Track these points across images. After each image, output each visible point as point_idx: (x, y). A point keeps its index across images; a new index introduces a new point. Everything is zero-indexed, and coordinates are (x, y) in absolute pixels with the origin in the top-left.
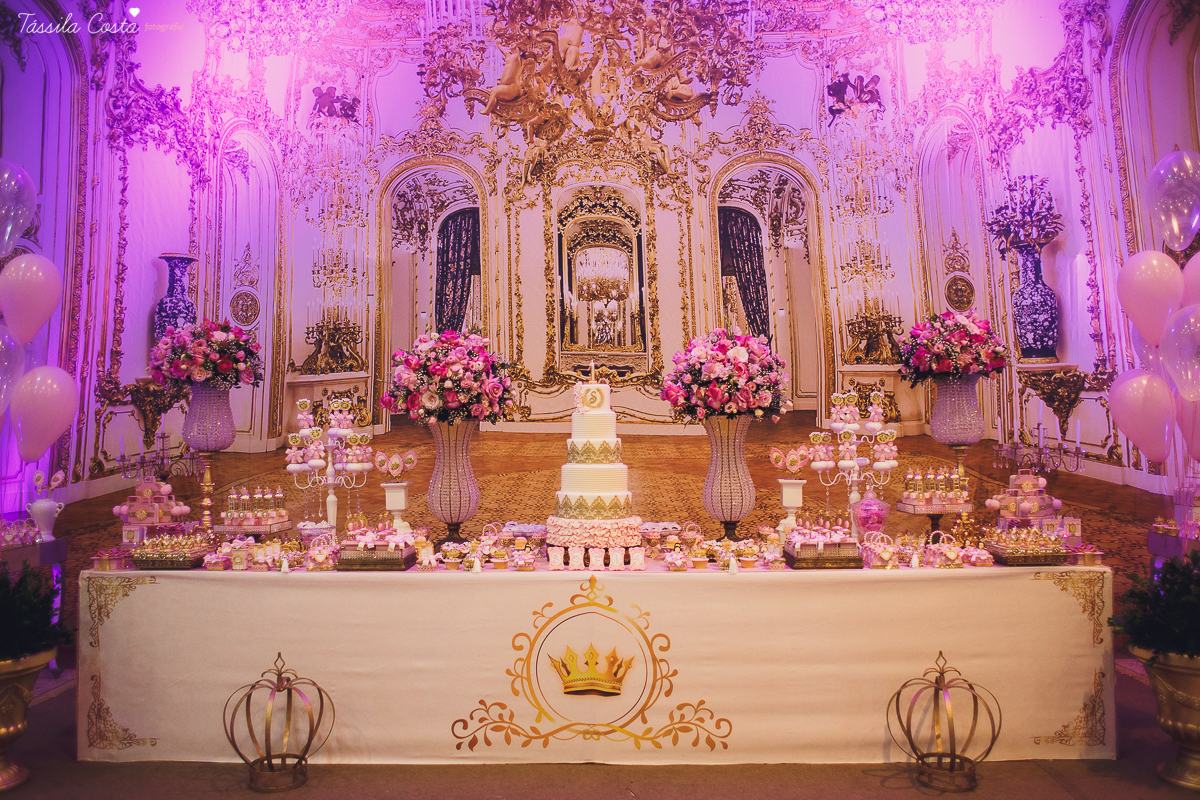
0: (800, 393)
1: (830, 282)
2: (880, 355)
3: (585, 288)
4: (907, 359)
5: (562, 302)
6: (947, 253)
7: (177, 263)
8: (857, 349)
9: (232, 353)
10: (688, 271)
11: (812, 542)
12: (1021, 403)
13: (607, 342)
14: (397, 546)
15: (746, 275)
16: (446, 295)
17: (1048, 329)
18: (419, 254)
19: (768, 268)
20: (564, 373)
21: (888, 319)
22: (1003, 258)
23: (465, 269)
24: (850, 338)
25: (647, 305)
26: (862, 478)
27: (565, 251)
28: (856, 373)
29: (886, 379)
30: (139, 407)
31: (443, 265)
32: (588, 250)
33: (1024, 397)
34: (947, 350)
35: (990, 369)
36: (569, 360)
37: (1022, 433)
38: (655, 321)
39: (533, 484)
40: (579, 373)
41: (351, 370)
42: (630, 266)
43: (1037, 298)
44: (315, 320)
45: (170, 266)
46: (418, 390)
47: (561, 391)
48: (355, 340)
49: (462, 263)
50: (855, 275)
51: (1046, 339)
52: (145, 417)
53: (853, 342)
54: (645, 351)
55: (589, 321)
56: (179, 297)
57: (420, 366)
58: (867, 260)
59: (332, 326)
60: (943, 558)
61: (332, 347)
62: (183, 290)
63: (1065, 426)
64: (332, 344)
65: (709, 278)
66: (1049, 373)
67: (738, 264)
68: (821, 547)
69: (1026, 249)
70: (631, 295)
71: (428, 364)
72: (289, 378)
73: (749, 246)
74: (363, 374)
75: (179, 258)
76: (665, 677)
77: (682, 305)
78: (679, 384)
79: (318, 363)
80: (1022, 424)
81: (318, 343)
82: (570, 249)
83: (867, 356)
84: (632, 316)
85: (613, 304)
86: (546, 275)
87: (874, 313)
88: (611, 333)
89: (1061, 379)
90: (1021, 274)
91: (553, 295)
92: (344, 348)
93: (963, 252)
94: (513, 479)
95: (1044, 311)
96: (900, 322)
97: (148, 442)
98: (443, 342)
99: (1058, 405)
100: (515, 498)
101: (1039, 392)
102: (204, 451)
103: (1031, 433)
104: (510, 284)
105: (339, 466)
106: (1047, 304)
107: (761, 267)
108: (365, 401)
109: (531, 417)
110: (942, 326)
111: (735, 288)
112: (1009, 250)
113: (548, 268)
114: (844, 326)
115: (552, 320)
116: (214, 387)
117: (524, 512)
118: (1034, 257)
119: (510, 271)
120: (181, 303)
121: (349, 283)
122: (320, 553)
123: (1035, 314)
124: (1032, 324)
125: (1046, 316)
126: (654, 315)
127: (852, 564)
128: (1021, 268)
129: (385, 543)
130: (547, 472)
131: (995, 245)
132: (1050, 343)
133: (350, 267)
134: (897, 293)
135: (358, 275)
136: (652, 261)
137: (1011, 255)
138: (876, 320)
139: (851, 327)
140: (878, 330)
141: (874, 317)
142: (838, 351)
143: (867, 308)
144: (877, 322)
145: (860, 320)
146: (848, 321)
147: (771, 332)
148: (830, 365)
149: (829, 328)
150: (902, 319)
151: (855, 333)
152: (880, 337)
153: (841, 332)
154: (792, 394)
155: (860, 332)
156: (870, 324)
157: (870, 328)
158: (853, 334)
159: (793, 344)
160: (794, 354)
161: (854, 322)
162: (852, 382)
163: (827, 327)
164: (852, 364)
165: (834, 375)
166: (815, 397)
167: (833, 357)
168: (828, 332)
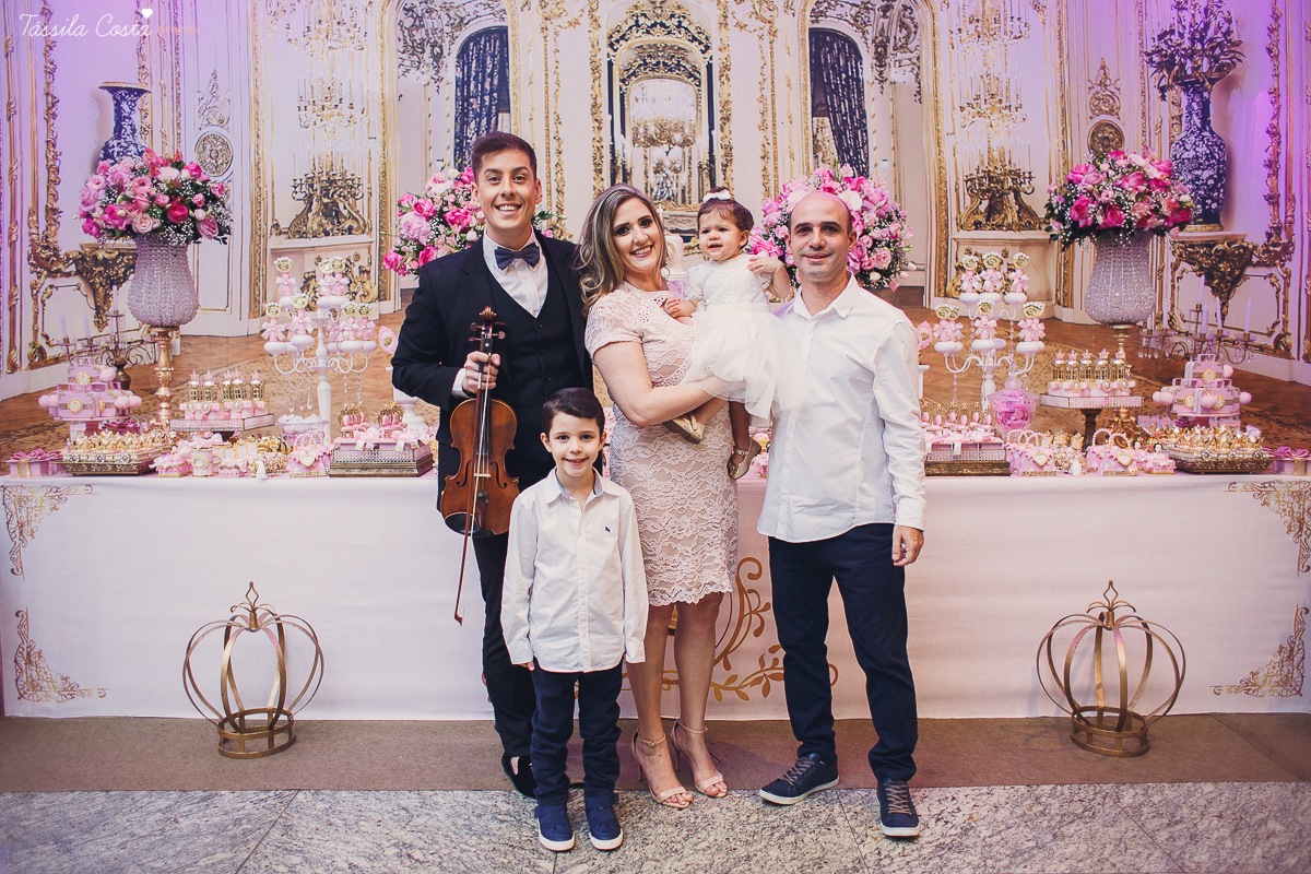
1: (946, 126)
2: (1004, 219)
3: (641, 130)
4: (1062, 213)
5: (613, 147)
6: (1094, 91)
7: (124, 96)
8: (976, 212)
9: (186, 196)
10: (770, 111)
11: (946, 441)
12: (1173, 281)
13: (669, 199)
14: (407, 445)
15: (842, 116)
16: (467, 138)
17: (1215, 186)
18: (433, 86)
19: (869, 107)
21: (1016, 174)
22: (1163, 98)
23: (491, 105)
24: (968, 198)
25: (719, 153)
26: (999, 364)
27: (617, 84)
28: (974, 241)
29: (1009, 248)
30: (86, 279)
31: (463, 100)
32: (646, 83)
33: (1177, 274)
34: (1119, 198)
35: (1171, 225)
37: (1171, 317)
38: (728, 173)
41: (350, 233)
42: (698, 103)
43: (1202, 149)
44: (302, 171)
45: (114, 98)
46: (432, 242)
48: (354, 196)
49: (487, 98)
50: (977, 117)
51: (1209, 201)
52: (95, 292)
53: (972, 202)
55: (646, 173)
56: (129, 139)
57: (435, 212)
58: (993, 99)
59: (325, 178)
60: (1113, 463)
61: (326, 205)
62: (134, 131)
63: (1225, 309)
64: (326, 200)
65: (797, 118)
66: (1209, 244)
67: (832, 102)
68: (958, 446)
69: (1193, 86)
70: (698, 139)
71: (445, 209)
72: (275, 242)
73: (847, 80)
74: (364, 238)
75: (126, 89)
76: (755, 612)
77: (762, 154)
78: (771, 239)
79: (309, 224)
80: (1173, 306)
81: (309, 199)
82: (623, 81)
83: (988, 219)
84: (700, 167)
85: (677, 151)
86: (593, 114)
87: (999, 166)
88: (674, 188)
89: (1224, 251)
90: (1184, 119)
91: (601, 139)
92: (341, 206)
93: (1112, 90)
95: (1208, 166)
96: (1030, 178)
97: (100, 324)
98: (464, 182)
99: (1218, 284)
101: (1196, 267)
102: (157, 326)
103: (1182, 317)
104: (547, 125)
105: (332, 346)
106: (1213, 157)
107: (860, 107)
108: (369, 272)
110: (1111, 168)
111: (828, 133)
112: (1171, 87)
113: (594, 105)
114: (961, 183)
115: (600, 171)
116: (166, 242)
118: (1202, 96)
119: (547, 107)
120: (132, 148)
121: (345, 123)
122: (306, 454)
123: (1198, 169)
124: (1193, 182)
125: (1211, 173)
126: (726, 166)
127: (997, 470)
128: (1185, 111)
129: (392, 441)
131: (1153, 82)
132: (1214, 206)
133: (346, 103)
134: (1028, 142)
135: (356, 111)
136: (725, 98)
137: (1176, 93)
138: (1001, 174)
139: (969, 183)
140: (1002, 187)
141: (999, 172)
142: (953, 213)
143: (990, 160)
144: (1002, 178)
145: (981, 175)
146: (967, 176)
148: (942, 231)
149: (943, 185)
150: (1033, 174)
151: (975, 191)
152: (1005, 197)
153: (957, 190)
155: (980, 190)
156: (994, 180)
157: (993, 185)
158: (972, 192)
161: (974, 177)
162: (969, 252)
163: (941, 183)
164: (969, 230)
165: (947, 244)
166: (923, 270)
167: (947, 221)
168: (941, 189)
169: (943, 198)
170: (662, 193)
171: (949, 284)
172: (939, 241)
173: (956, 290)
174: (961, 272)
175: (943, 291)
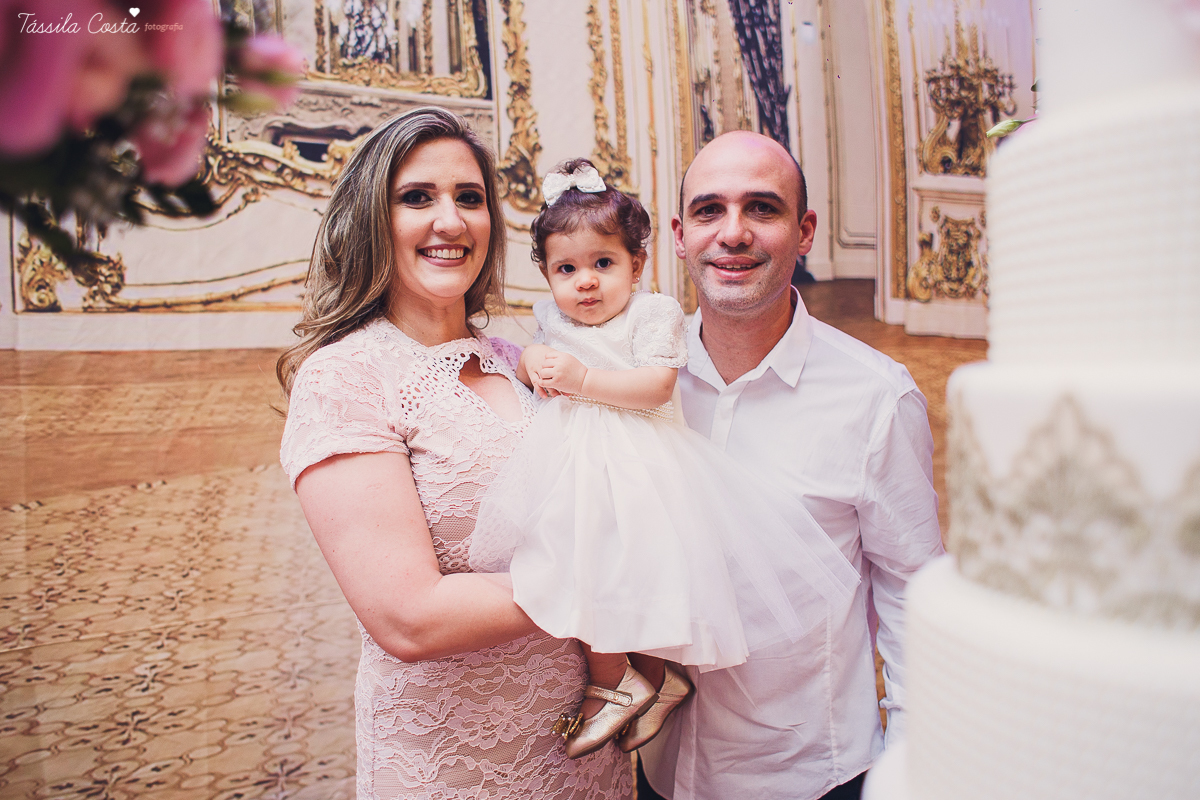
0: (845, 237)
2: (979, 157)
8: (942, 140)
13: (377, 56)
20: (240, 146)
21: (992, 75)
24: (932, 114)
28: (943, 195)
38: (514, 8)
40: (291, 149)
47: (230, 206)
53: (938, 121)
54: (489, 96)
83: (960, 154)
94: (67, 516)
96: (1011, 86)
100: (81, 582)
109: (125, 296)
114: (924, 91)
117: (119, 626)
130: (194, 483)
138: (973, 75)
139: (933, 86)
140: (976, 99)
141: (971, 70)
142: (912, 142)
143: (960, 46)
144: (975, 82)
145: (948, 72)
146: (928, 73)
147: (789, 78)
148: (897, 172)
149: (895, 84)
150: (1015, 81)
151: (941, 102)
152: (980, 117)
153: (916, 96)
154: (831, 238)
155: (947, 100)
156: (965, 84)
157: (964, 93)
158: (937, 103)
159: (831, 112)
160: (832, 139)
161: (938, 74)
162: (936, 215)
163: (892, 81)
164: (935, 173)
165: (906, 197)
166: (872, 247)
167: (904, 153)
168: (893, 92)
169: (896, 109)
170: (360, 40)
171: (911, 275)
172: (894, 193)
173: (921, 285)
174: (926, 251)
175: (902, 287)
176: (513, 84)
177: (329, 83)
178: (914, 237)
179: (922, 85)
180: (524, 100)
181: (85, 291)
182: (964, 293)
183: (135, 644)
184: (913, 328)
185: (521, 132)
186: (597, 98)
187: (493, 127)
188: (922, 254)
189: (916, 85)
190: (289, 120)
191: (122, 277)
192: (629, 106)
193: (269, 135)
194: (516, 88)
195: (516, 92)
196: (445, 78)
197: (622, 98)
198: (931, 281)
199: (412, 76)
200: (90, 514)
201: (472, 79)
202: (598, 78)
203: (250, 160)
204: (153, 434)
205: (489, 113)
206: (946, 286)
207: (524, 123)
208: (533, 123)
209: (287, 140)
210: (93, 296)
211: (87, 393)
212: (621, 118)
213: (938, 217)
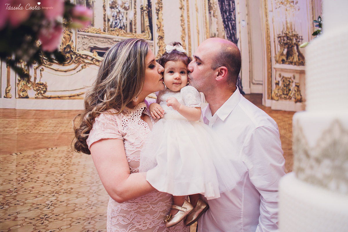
0: (254, 82)
1: (269, 6)
2: (293, 59)
8: (282, 54)
13: (121, 28)
20: (81, 52)
21: (296, 36)
24: (279, 47)
28: (282, 70)
29: (295, 75)
36: (86, 41)
38: (160, 15)
39: (51, 160)
40: (96, 54)
47: (77, 69)
50: (280, 5)
53: (281, 49)
54: (152, 39)
77: (180, 6)
83: (287, 58)
84: (142, 8)
87: (290, 32)
88: (124, 20)
94: (28, 157)
96: (302, 39)
100: (32, 176)
109: (47, 94)
117: (42, 189)
126: (159, 10)
130: (65, 148)
134: (300, 21)
138: (291, 36)
139: (279, 39)
140: (292, 43)
141: (290, 34)
142: (273, 54)
143: (287, 28)
144: (292, 38)
145: (284, 35)
146: (278, 35)
147: (238, 36)
148: (269, 63)
149: (269, 38)
150: (303, 38)
151: (282, 43)
152: (293, 48)
153: (274, 42)
154: (250, 82)
155: (283, 43)
156: (289, 38)
157: (288, 41)
158: (281, 44)
159: (250, 46)
160: (250, 53)
161: (281, 35)
162: (280, 76)
163: (268, 37)
164: (280, 64)
165: (271, 70)
166: (262, 84)
167: (271, 58)
168: (268, 40)
169: (269, 45)
170: (116, 23)
171: (273, 93)
172: (268, 69)
173: (276, 96)
174: (277, 86)
175: (270, 96)
176: (159, 36)
177: (107, 35)
178: (274, 82)
179: (276, 39)
180: (162, 41)
181: (36, 92)
182: (288, 98)
183: (46, 195)
184: (273, 108)
185: (161, 50)
186: (183, 40)
187: (153, 48)
188: (276, 87)
189: (274, 39)
190: (95, 45)
191: (46, 89)
192: (192, 43)
193: (89, 49)
194: (160, 37)
195: (160, 39)
196: (140, 34)
197: (190, 41)
198: (278, 95)
199: (130, 33)
200: (35, 157)
201: (147, 35)
202: (183, 35)
203: (84, 56)
204: (54, 134)
205: (152, 44)
206: (283, 96)
207: (162, 47)
208: (165, 47)
209: (94, 51)
210: (38, 94)
211: (35, 122)
212: (190, 46)
213: (281, 76)
